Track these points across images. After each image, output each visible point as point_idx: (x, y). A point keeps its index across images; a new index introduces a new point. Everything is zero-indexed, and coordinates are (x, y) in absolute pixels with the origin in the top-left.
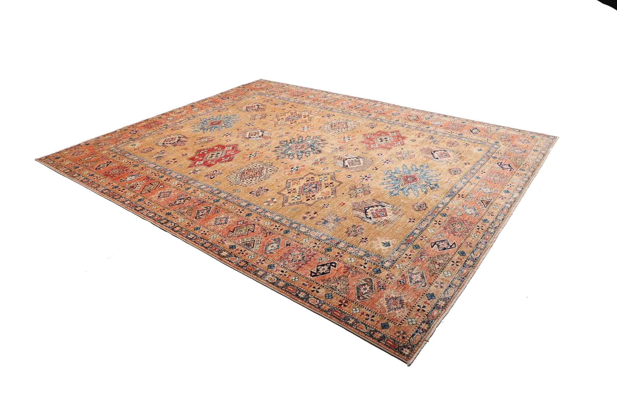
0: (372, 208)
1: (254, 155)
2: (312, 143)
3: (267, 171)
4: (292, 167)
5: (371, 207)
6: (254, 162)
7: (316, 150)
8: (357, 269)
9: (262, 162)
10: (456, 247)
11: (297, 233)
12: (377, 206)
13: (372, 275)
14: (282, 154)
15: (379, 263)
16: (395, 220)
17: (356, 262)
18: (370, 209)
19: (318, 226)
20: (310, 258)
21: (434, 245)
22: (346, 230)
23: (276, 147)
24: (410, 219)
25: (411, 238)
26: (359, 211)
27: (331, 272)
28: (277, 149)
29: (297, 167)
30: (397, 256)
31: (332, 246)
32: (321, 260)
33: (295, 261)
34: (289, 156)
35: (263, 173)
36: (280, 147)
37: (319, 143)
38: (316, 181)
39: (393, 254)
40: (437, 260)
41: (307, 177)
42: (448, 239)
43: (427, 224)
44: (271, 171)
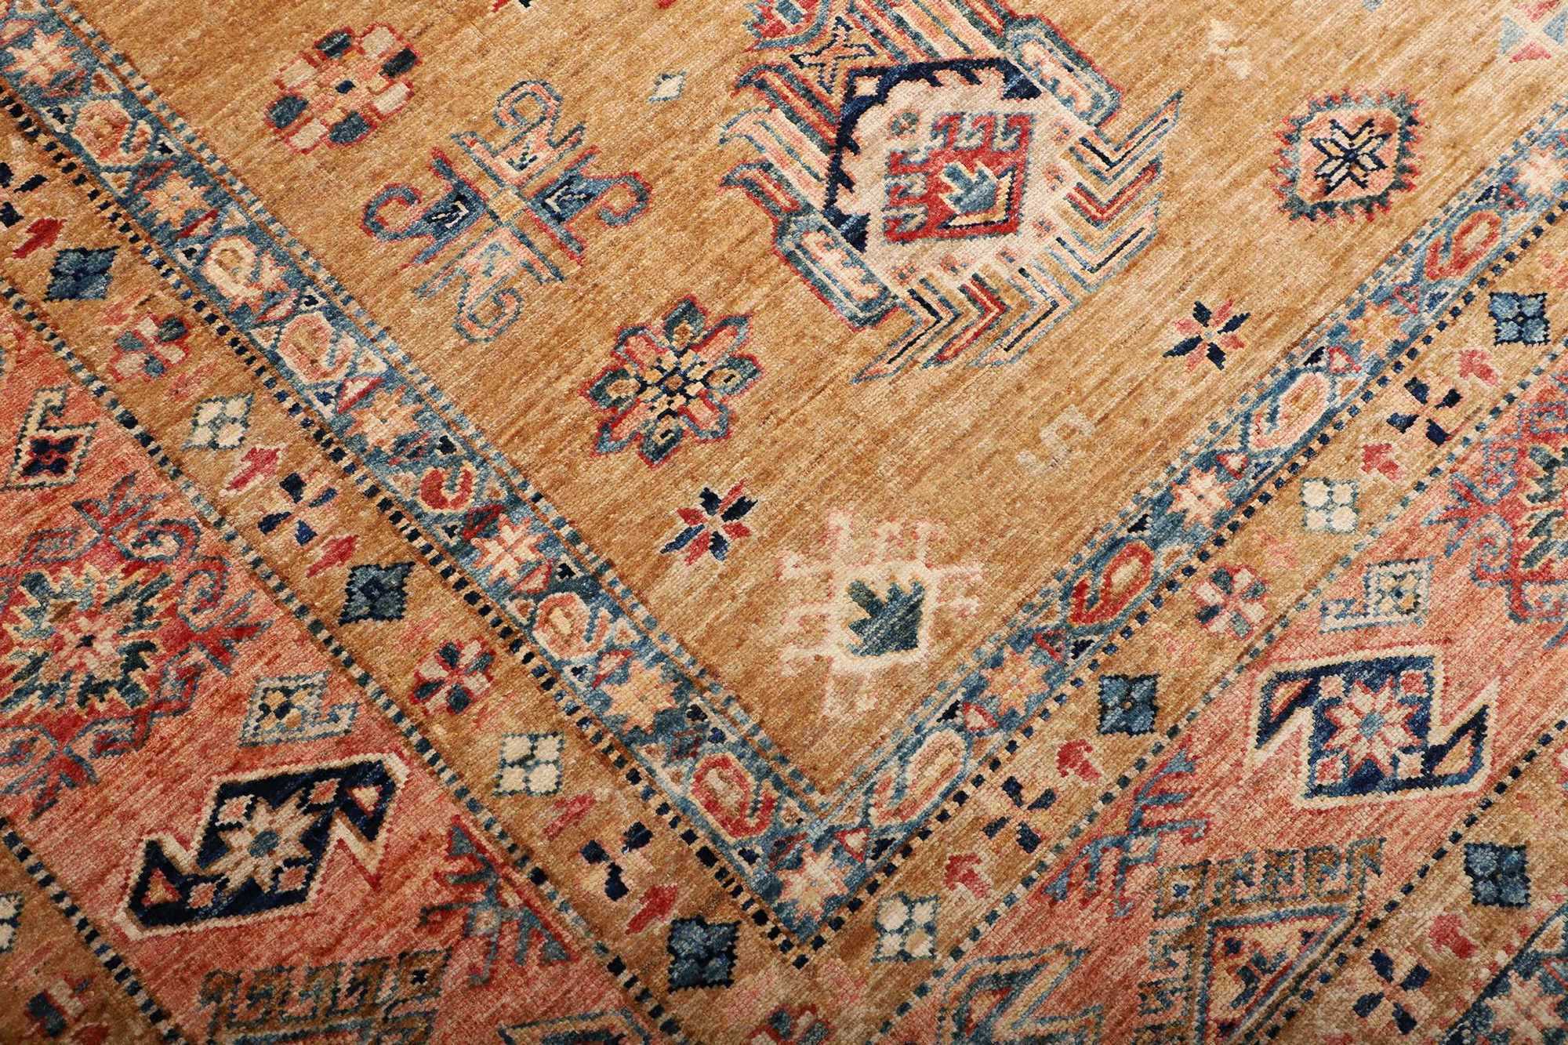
0: (922, 85)
5: (915, 73)
8: (547, 887)
10: (1476, 784)
11: (170, 306)
12: (968, 69)
13: (645, 994)
15: (751, 858)
16: (1065, 306)
17: (560, 804)
18: (904, 95)
19: (378, 247)
20: (190, 677)
21: (1287, 713)
22: (598, 357)
24: (1202, 314)
25: (1123, 575)
26: (793, 115)
27: (315, 885)
30: (928, 792)
31: (420, 542)
32: (283, 710)
33: (48, 692)
39: (903, 754)
40: (1253, 914)
42: (1437, 651)
43: (1328, 417)
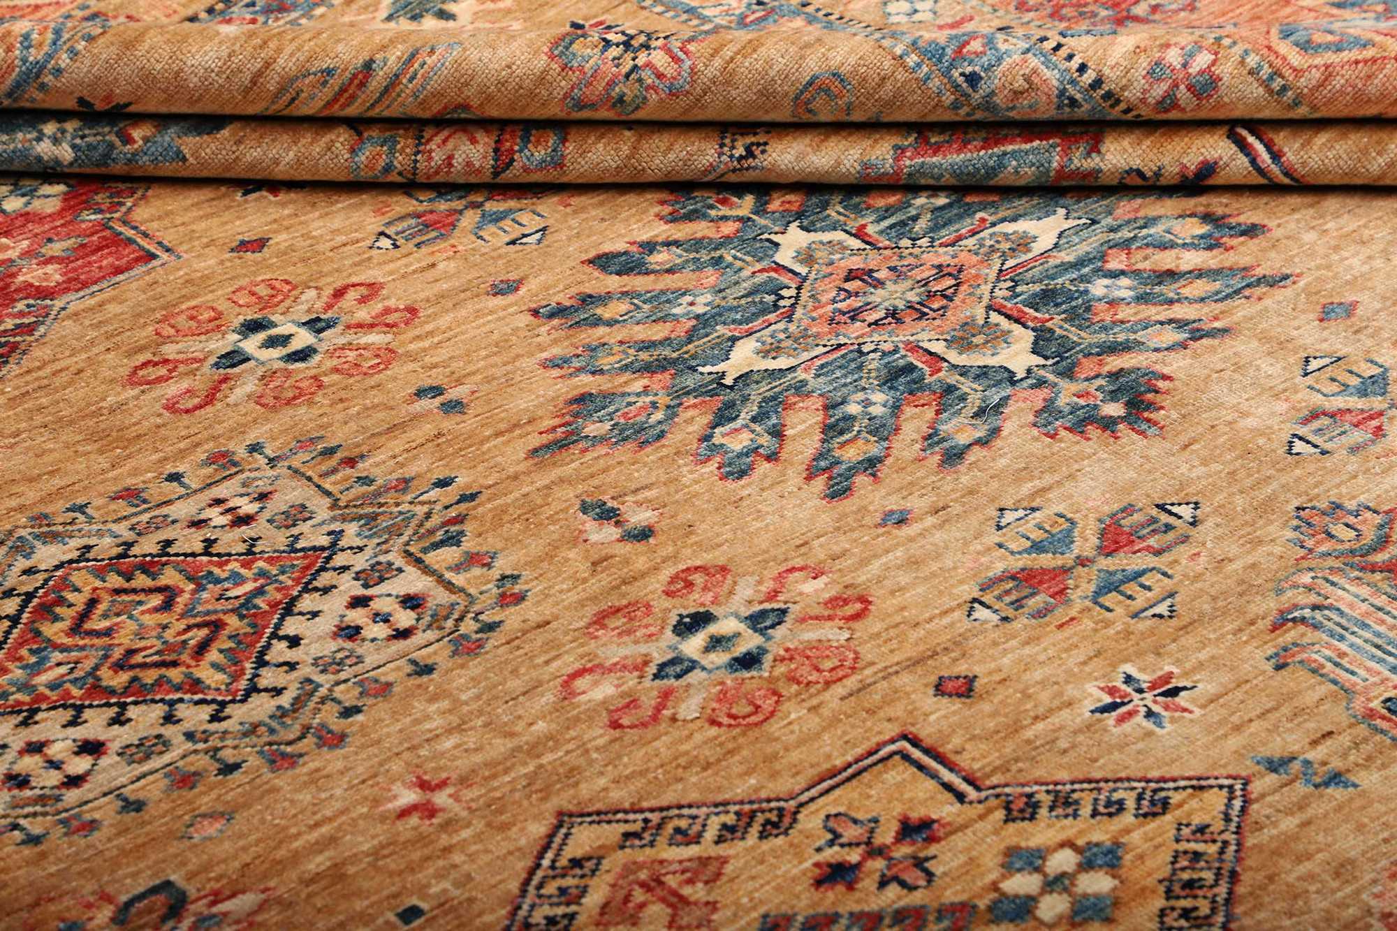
1: (296, 345)
2: (1083, 249)
3: (357, 616)
4: (693, 603)
6: (254, 448)
7: (1088, 367)
9: (351, 462)
14: (648, 369)
23: (603, 262)
28: (613, 282)
29: (756, 621)
34: (724, 416)
35: (294, 642)
36: (660, 258)
37: (1166, 260)
38: (952, 894)
41: (830, 804)
44: (405, 618)
